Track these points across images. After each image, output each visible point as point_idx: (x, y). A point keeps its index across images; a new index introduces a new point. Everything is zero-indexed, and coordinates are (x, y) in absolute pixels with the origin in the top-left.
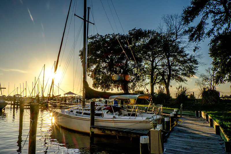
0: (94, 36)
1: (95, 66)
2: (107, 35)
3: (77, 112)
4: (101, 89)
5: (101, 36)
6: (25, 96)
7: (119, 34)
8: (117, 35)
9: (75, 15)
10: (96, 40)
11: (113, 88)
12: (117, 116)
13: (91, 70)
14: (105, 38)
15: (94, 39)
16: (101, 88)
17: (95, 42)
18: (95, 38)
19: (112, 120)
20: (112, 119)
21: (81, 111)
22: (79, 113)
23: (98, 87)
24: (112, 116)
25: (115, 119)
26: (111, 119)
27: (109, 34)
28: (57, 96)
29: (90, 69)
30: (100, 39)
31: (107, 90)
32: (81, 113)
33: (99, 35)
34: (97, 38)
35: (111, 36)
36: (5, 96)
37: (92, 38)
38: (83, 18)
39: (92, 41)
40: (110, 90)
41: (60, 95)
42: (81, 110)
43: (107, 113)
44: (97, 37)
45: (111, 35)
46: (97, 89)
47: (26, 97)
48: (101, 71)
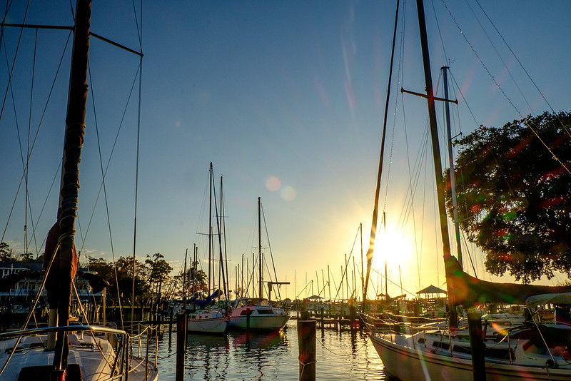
0: (473, 134)
1: (484, 214)
2: (509, 124)
3: (435, 344)
4: (514, 276)
5: (493, 130)
6: (327, 300)
7: (546, 114)
8: (540, 118)
9: (403, 91)
10: (481, 144)
11: (554, 272)
12: (561, 362)
13: (478, 224)
14: (505, 134)
15: (475, 142)
16: (512, 274)
17: (476, 150)
18: (476, 140)
19: (545, 371)
20: (543, 367)
21: (446, 341)
22: (440, 347)
23: (502, 271)
24: (542, 361)
25: (553, 371)
26: (541, 370)
27: (515, 122)
28: (396, 298)
29: (475, 223)
30: (490, 139)
31: (534, 279)
32: (446, 346)
33: (485, 129)
34: (480, 138)
35: (522, 125)
36: (289, 299)
37: (468, 140)
38: (426, 93)
39: (468, 147)
40: (544, 277)
41: (405, 296)
42: (447, 337)
43: (525, 348)
44: (480, 134)
45: (522, 121)
46: (500, 275)
47: (329, 301)
48: (504, 226)
